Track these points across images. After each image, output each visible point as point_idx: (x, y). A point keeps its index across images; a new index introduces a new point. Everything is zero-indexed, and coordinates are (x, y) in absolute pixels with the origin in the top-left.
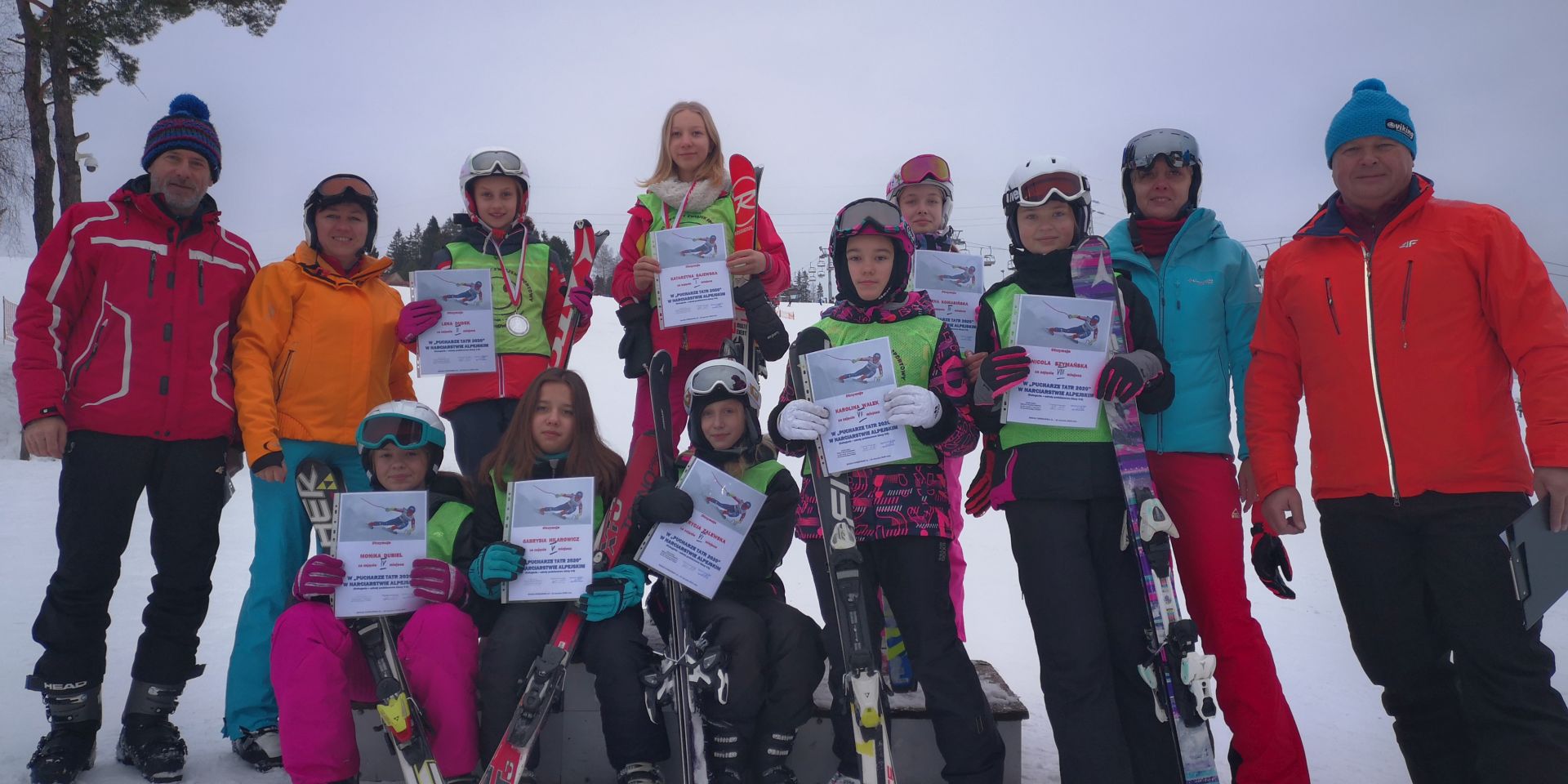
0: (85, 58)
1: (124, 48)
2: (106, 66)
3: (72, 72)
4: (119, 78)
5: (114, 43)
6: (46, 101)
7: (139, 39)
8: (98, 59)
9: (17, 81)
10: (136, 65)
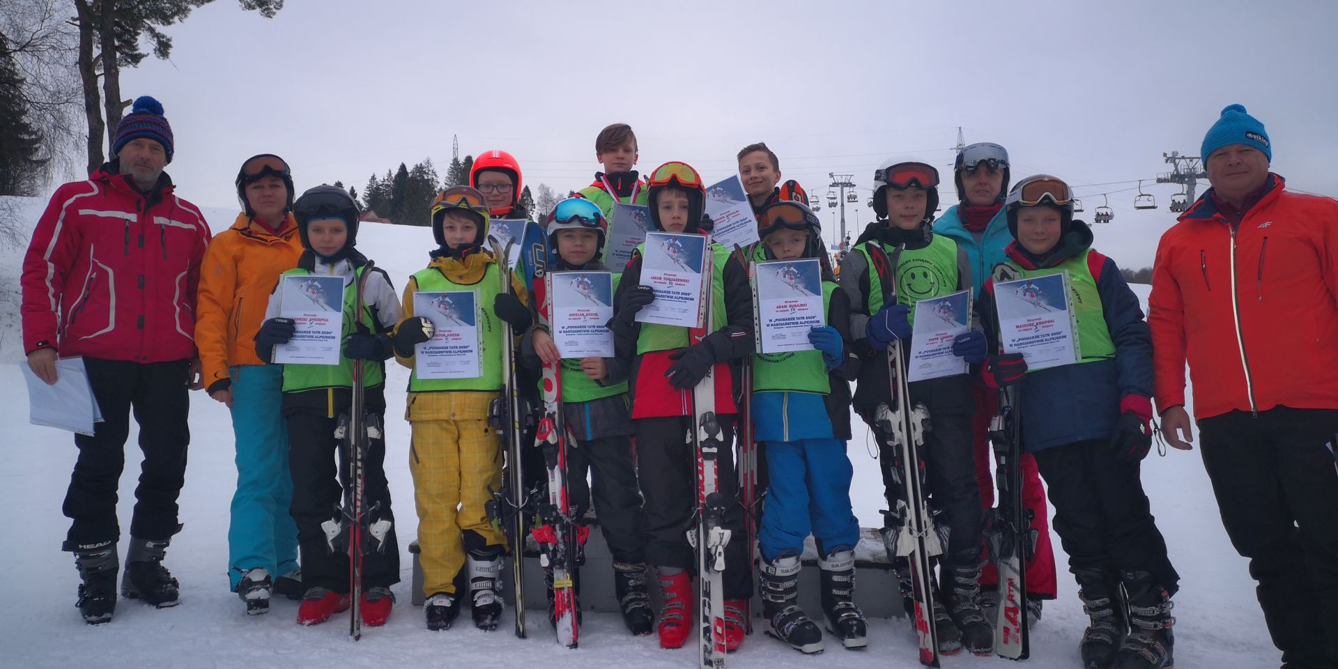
0: (127, 37)
1: (160, 28)
2: (144, 43)
3: (117, 48)
4: (155, 53)
5: (152, 25)
6: (97, 73)
7: (171, 20)
8: (137, 37)
9: (73, 57)
10: (170, 43)
